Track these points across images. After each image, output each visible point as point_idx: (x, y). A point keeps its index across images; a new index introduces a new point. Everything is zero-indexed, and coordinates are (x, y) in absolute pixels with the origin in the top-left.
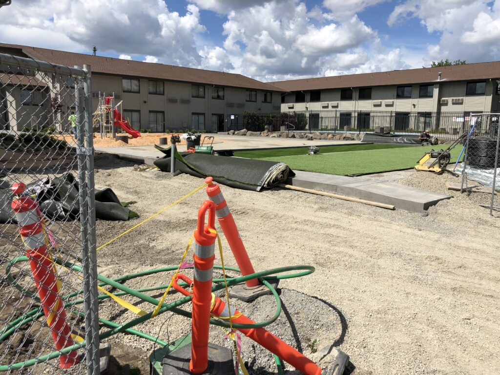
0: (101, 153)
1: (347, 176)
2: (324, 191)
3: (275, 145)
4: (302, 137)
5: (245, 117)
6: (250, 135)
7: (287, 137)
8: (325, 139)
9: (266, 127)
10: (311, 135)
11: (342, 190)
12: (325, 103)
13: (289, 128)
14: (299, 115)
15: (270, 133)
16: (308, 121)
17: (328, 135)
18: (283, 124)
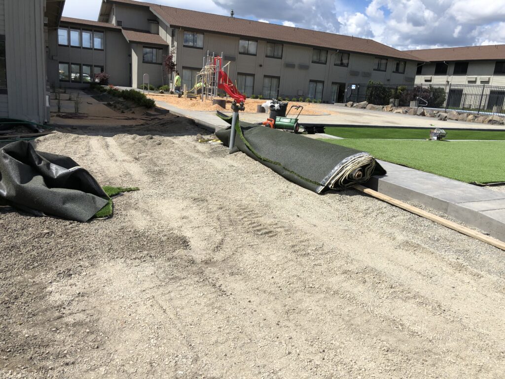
0: (178, 117)
1: (474, 184)
2: (425, 209)
3: (392, 123)
4: (433, 116)
5: (368, 87)
6: (370, 109)
7: (415, 114)
8: (463, 120)
9: (391, 100)
10: (445, 115)
11: (457, 211)
12: (472, 78)
13: (421, 104)
14: (436, 89)
15: (394, 108)
16: (447, 97)
17: (467, 116)
18: (414, 99)
